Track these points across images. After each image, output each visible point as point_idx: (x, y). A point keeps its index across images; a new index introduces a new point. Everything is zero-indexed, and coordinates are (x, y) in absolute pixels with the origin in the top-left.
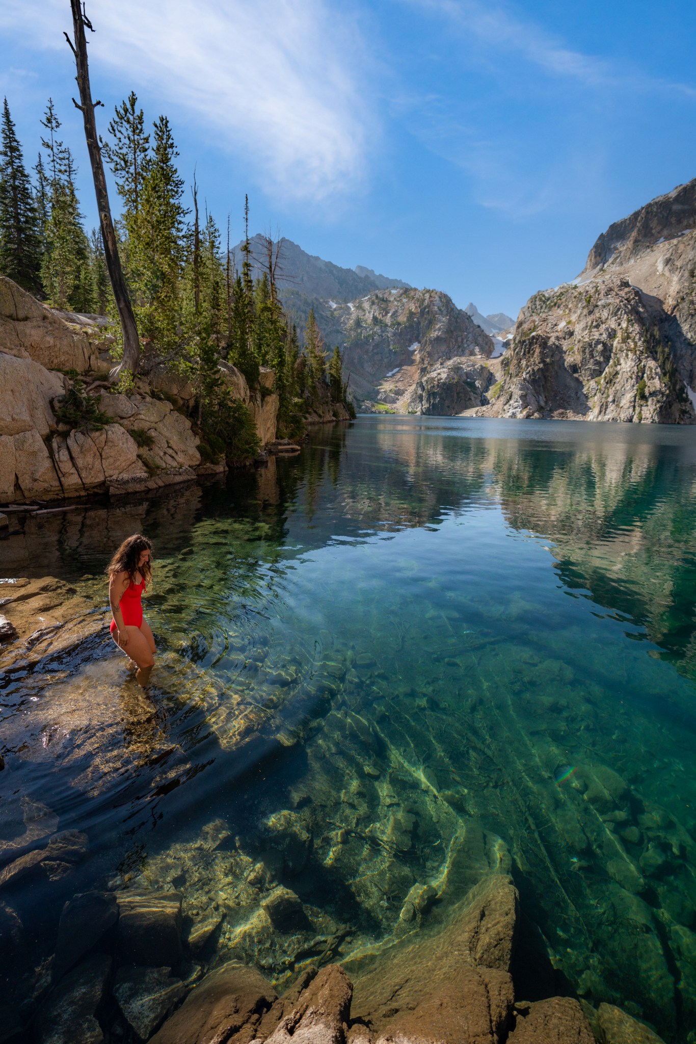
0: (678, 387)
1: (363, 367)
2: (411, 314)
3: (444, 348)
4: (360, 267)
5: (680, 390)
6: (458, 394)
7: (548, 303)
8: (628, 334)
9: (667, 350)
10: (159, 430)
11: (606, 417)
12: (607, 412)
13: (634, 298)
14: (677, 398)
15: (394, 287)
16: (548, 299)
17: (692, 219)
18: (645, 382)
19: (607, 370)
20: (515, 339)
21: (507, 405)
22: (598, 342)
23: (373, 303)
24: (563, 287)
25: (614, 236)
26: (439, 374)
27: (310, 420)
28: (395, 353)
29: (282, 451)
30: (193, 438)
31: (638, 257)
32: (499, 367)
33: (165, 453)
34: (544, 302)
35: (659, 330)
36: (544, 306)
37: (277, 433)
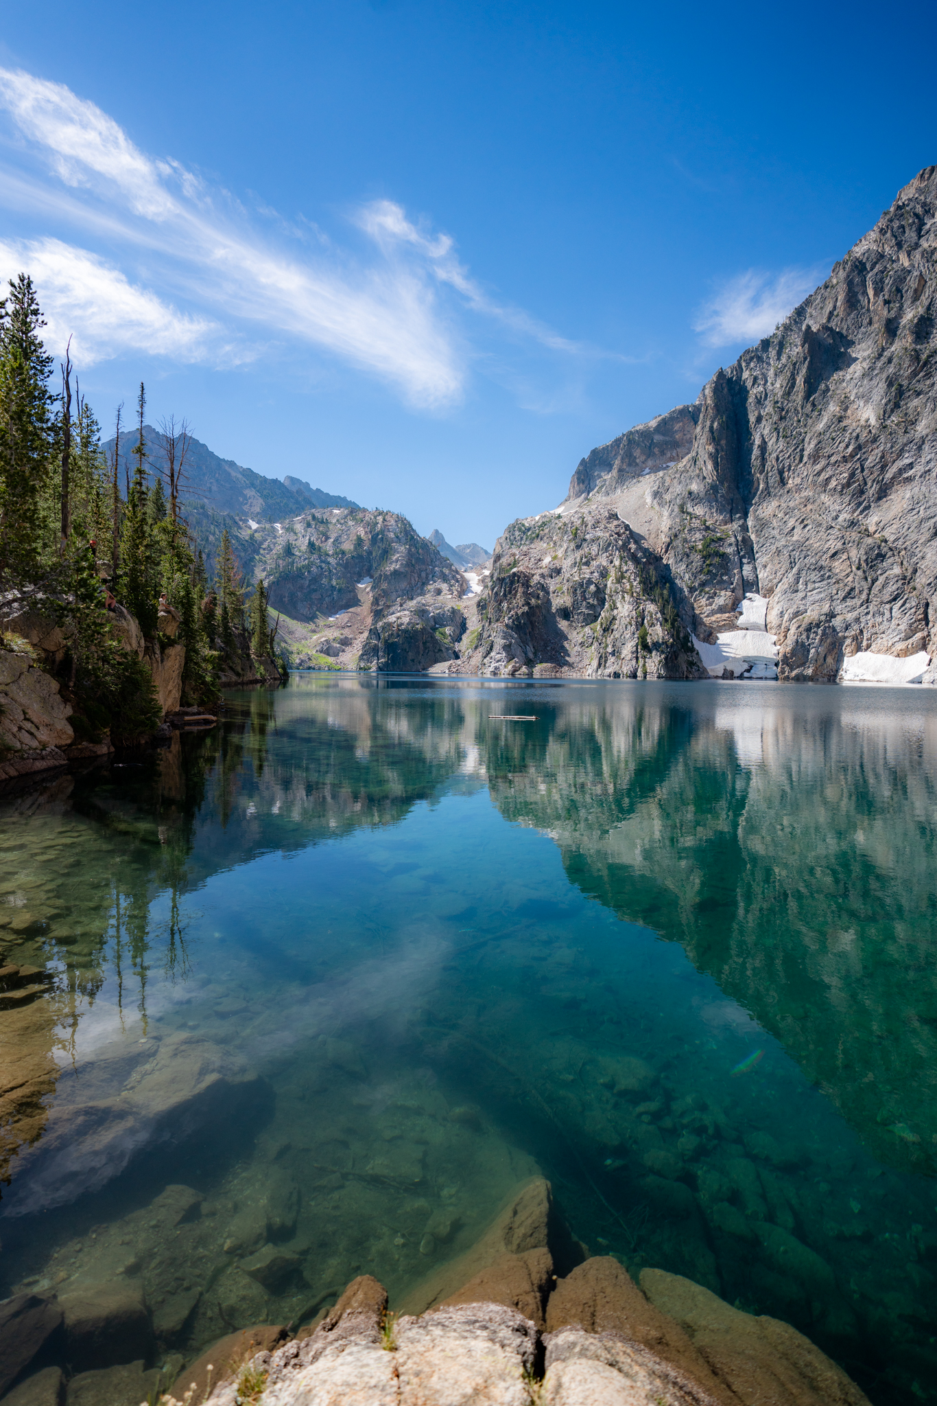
0: (682, 635)
1: (295, 608)
2: (359, 541)
3: (404, 585)
4: (292, 479)
5: (684, 638)
6: (424, 643)
7: (529, 533)
8: (622, 573)
9: (665, 592)
10: (11, 695)
11: (607, 671)
12: (607, 665)
13: (624, 533)
14: (683, 647)
15: (337, 506)
16: (529, 529)
17: (675, 451)
18: (645, 629)
19: (603, 614)
20: (492, 576)
21: (488, 658)
22: (590, 582)
23: (309, 525)
24: (545, 516)
25: (597, 462)
26: (398, 618)
27: (224, 679)
28: (340, 590)
29: (190, 723)
30: (62, 707)
31: (625, 487)
32: (474, 610)
33: (20, 728)
34: (524, 533)
35: (656, 569)
36: (524, 538)
37: (181, 698)
